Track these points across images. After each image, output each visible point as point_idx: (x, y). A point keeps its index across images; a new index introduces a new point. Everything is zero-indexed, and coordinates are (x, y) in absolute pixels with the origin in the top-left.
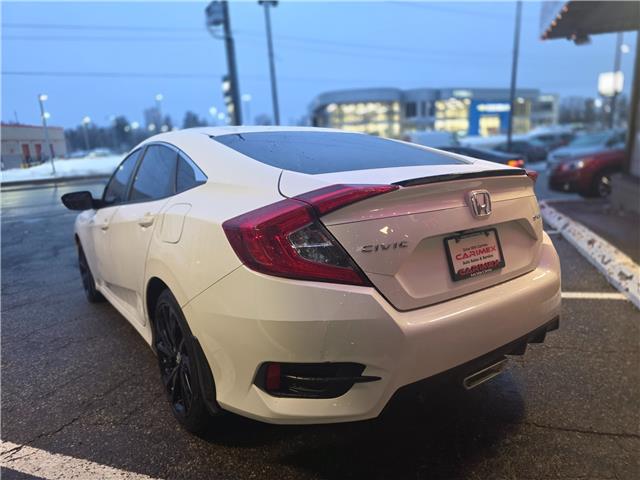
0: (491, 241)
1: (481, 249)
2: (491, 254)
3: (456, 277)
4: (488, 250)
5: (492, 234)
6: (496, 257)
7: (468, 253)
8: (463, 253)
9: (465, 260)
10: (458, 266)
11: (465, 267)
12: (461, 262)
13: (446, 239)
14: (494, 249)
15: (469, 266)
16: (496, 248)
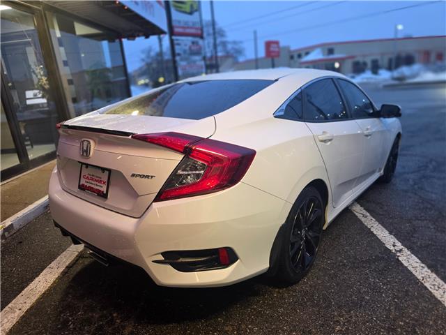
0: (105, 177)
1: (97, 179)
2: (102, 185)
4: (100, 182)
5: (107, 173)
6: (104, 189)
7: (89, 177)
8: (87, 176)
9: (87, 180)
10: (83, 182)
11: (86, 184)
12: (85, 180)
13: (82, 165)
16: (106, 184)
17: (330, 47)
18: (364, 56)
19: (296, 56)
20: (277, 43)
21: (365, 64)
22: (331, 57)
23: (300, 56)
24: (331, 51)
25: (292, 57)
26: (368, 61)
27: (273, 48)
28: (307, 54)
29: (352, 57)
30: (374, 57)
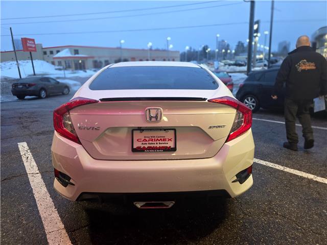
0: (170, 134)
1: (159, 139)
2: (166, 142)
3: (135, 150)
4: (164, 140)
7: (147, 139)
8: (143, 139)
9: (144, 142)
10: (137, 145)
11: (143, 146)
12: (140, 143)
13: (133, 130)
14: (170, 140)
15: (146, 146)
16: (173, 140)
17: (76, 48)
18: (99, 57)
19: (48, 53)
20: (33, 40)
21: (101, 62)
22: (77, 55)
23: (52, 53)
24: (76, 52)
25: (45, 53)
26: (103, 60)
27: (29, 44)
28: (58, 52)
29: (93, 57)
30: (107, 59)
